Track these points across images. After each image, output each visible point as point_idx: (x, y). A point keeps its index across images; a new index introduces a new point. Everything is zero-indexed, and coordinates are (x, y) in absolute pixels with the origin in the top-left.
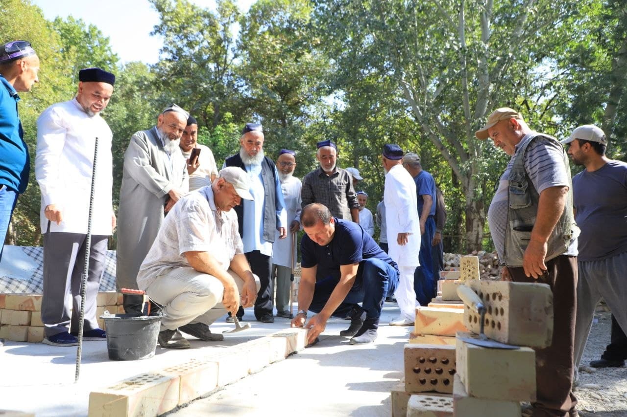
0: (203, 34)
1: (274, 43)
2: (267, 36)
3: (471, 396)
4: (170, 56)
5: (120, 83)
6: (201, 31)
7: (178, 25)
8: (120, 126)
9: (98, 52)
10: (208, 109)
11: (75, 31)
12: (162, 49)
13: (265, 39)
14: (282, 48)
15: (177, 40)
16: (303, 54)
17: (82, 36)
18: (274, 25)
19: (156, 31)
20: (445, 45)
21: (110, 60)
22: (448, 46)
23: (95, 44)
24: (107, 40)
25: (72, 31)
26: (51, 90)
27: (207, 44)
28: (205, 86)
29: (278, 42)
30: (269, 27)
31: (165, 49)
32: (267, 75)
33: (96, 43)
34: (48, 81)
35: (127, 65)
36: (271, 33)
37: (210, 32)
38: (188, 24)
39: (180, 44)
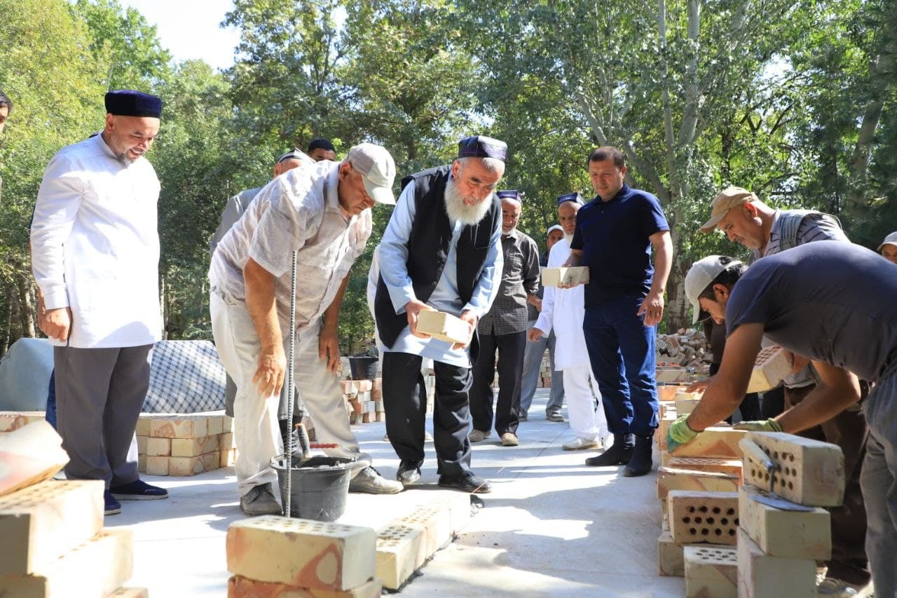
0: (294, 24)
1: (396, 37)
2: (386, 27)
3: (769, 554)
4: (249, 57)
5: (175, 92)
6: (292, 20)
7: (260, 13)
8: (181, 155)
9: (141, 47)
10: (305, 131)
11: (108, 18)
12: (239, 46)
13: (385, 31)
14: (407, 43)
15: (257, 34)
16: (437, 52)
17: (118, 24)
18: (395, 11)
19: (229, 21)
20: (641, 46)
21: (159, 59)
22: (645, 47)
23: (137, 36)
24: (153, 29)
25: (104, 18)
26: (78, 104)
27: (301, 39)
28: (301, 100)
29: (401, 35)
30: (388, 12)
31: (243, 47)
32: (387, 82)
33: (138, 34)
34: (73, 91)
35: (181, 65)
36: (391, 23)
37: (304, 21)
38: (273, 10)
39: (262, 39)
